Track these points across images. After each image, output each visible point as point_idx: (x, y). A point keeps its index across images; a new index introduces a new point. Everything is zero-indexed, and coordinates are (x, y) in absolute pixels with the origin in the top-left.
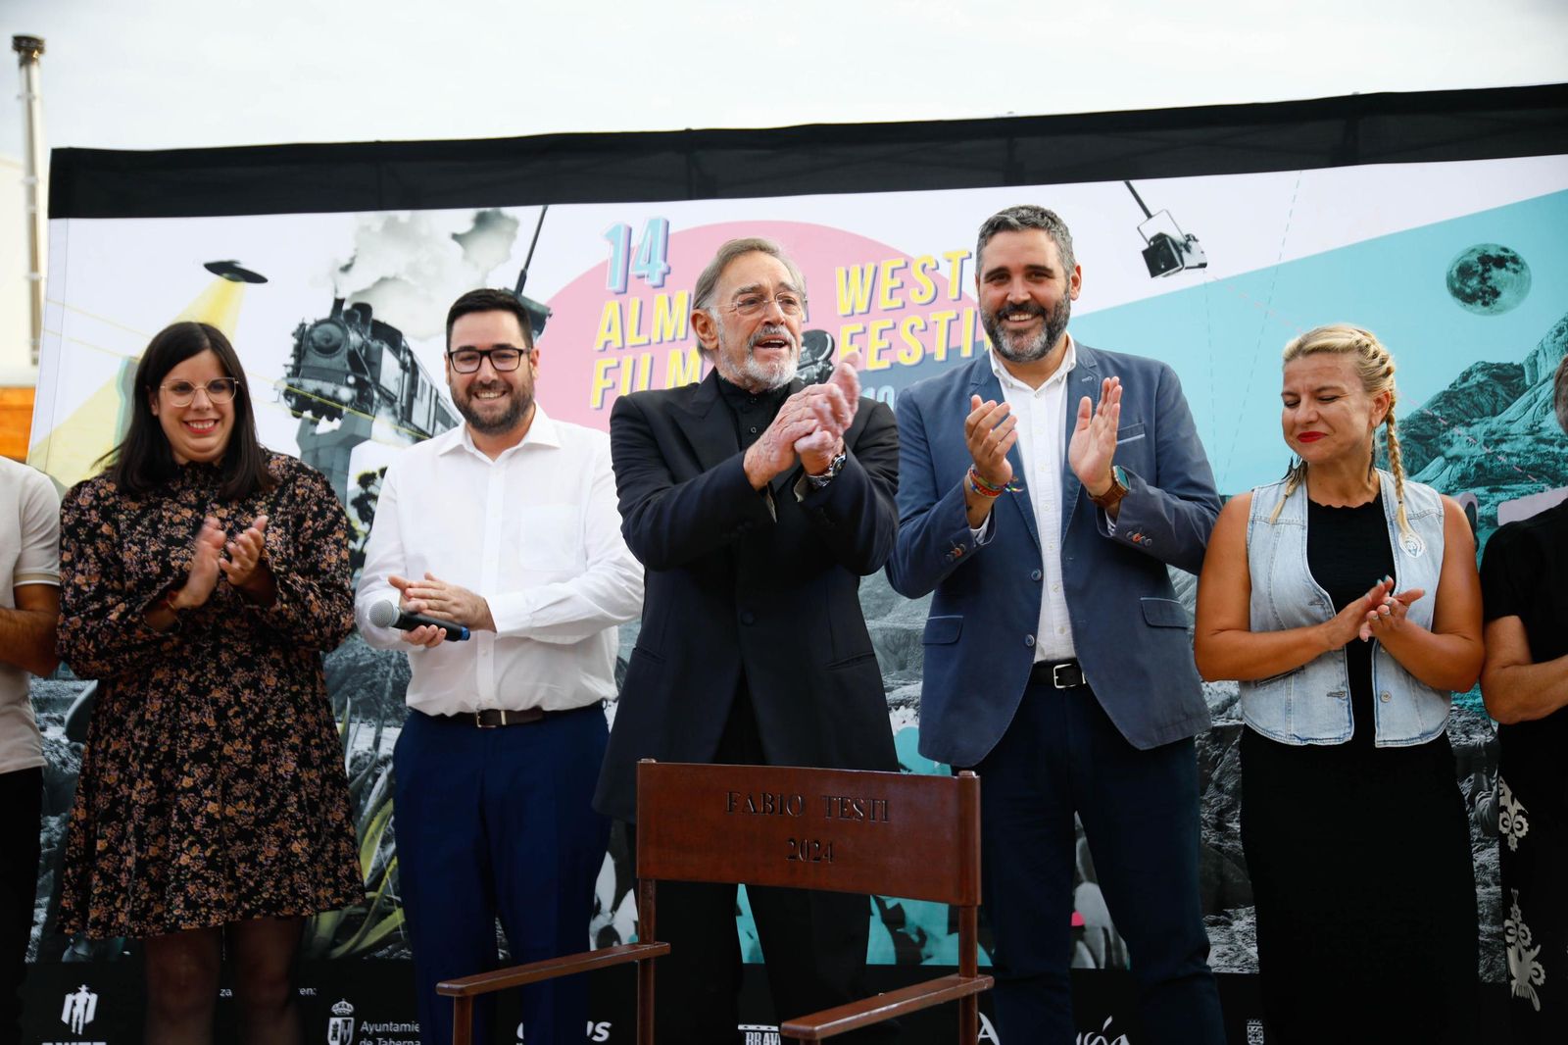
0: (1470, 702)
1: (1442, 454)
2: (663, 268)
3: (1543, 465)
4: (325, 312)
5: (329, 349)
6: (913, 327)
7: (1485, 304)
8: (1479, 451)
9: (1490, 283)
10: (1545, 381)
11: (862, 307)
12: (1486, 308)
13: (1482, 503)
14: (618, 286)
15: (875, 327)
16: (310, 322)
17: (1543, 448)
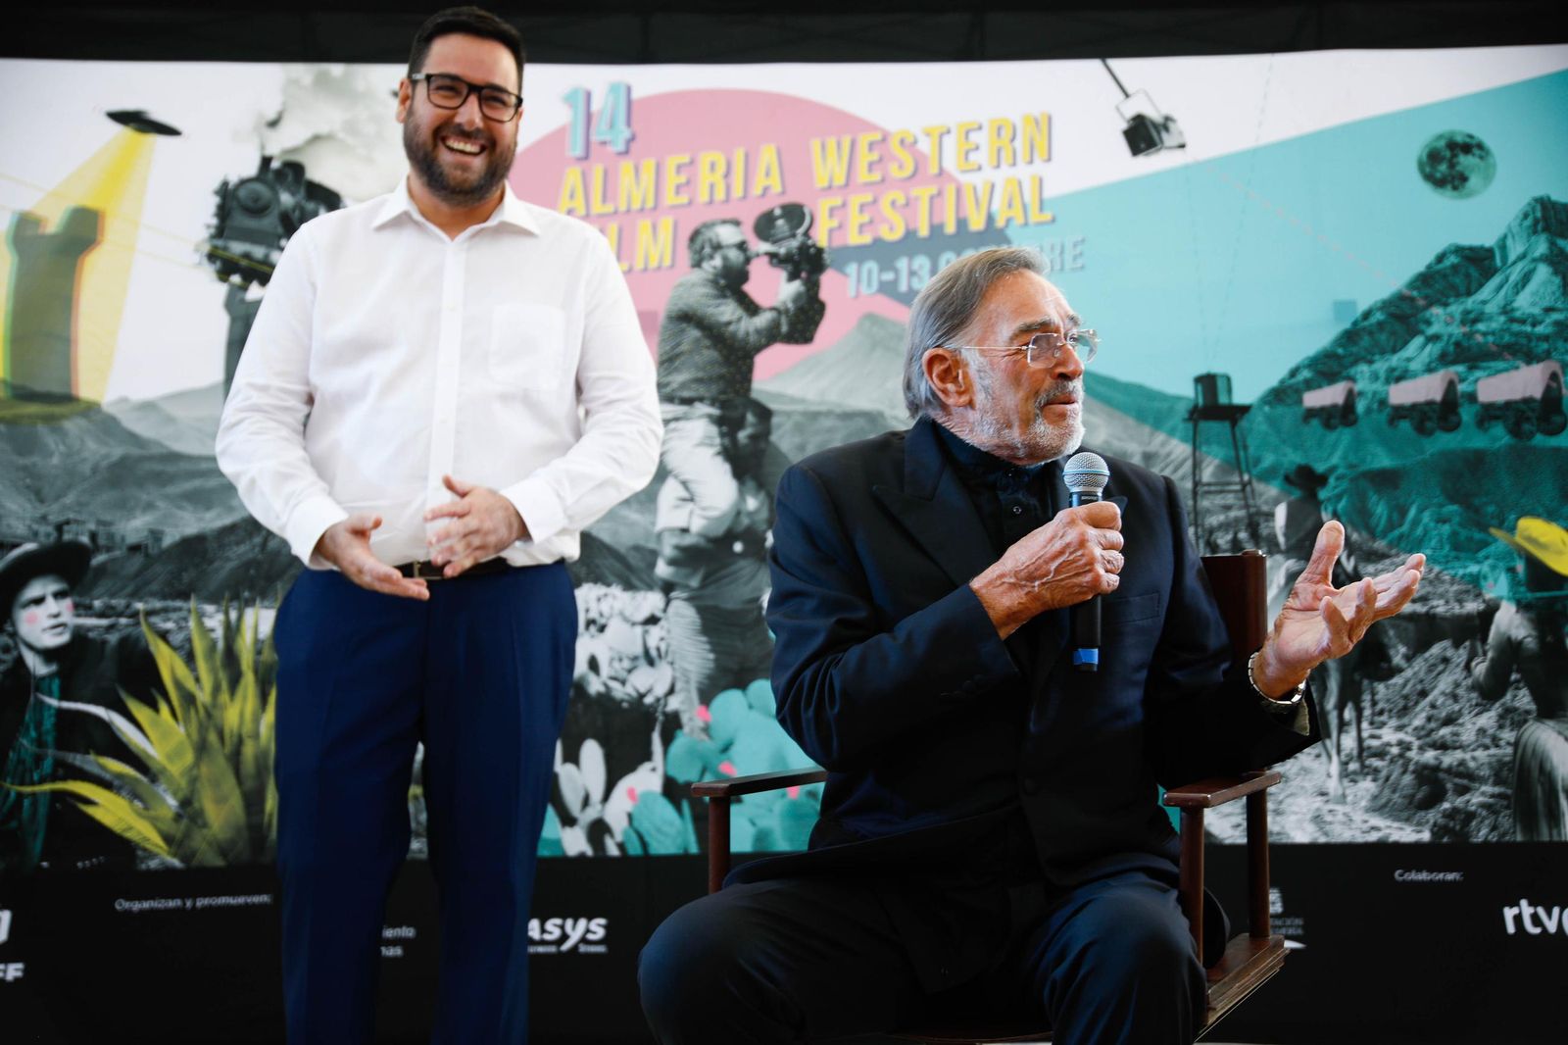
0: (1461, 572)
1: (1421, 332)
2: (626, 134)
3: (1516, 344)
4: (251, 169)
5: (258, 209)
6: (893, 203)
7: (1455, 188)
8: (1457, 331)
9: (1459, 168)
10: (1514, 263)
11: (840, 180)
12: (1455, 193)
13: (1462, 380)
14: (579, 151)
15: (855, 201)
16: (233, 180)
17: (1516, 327)
